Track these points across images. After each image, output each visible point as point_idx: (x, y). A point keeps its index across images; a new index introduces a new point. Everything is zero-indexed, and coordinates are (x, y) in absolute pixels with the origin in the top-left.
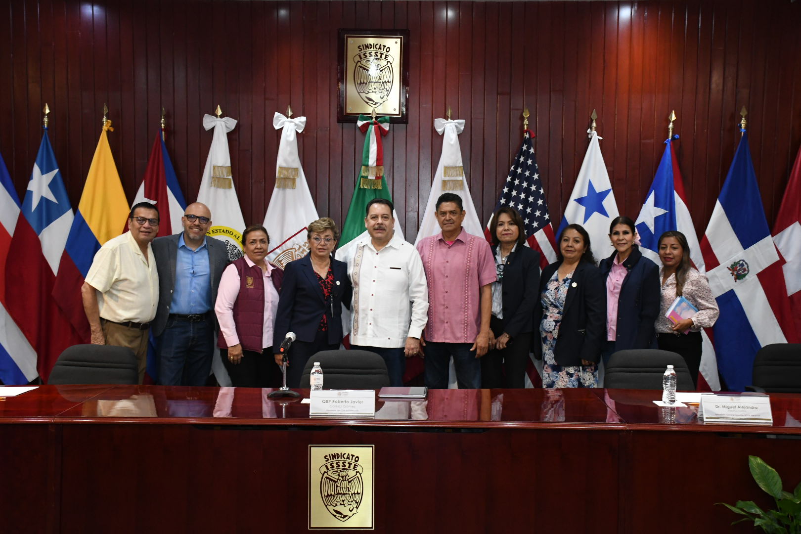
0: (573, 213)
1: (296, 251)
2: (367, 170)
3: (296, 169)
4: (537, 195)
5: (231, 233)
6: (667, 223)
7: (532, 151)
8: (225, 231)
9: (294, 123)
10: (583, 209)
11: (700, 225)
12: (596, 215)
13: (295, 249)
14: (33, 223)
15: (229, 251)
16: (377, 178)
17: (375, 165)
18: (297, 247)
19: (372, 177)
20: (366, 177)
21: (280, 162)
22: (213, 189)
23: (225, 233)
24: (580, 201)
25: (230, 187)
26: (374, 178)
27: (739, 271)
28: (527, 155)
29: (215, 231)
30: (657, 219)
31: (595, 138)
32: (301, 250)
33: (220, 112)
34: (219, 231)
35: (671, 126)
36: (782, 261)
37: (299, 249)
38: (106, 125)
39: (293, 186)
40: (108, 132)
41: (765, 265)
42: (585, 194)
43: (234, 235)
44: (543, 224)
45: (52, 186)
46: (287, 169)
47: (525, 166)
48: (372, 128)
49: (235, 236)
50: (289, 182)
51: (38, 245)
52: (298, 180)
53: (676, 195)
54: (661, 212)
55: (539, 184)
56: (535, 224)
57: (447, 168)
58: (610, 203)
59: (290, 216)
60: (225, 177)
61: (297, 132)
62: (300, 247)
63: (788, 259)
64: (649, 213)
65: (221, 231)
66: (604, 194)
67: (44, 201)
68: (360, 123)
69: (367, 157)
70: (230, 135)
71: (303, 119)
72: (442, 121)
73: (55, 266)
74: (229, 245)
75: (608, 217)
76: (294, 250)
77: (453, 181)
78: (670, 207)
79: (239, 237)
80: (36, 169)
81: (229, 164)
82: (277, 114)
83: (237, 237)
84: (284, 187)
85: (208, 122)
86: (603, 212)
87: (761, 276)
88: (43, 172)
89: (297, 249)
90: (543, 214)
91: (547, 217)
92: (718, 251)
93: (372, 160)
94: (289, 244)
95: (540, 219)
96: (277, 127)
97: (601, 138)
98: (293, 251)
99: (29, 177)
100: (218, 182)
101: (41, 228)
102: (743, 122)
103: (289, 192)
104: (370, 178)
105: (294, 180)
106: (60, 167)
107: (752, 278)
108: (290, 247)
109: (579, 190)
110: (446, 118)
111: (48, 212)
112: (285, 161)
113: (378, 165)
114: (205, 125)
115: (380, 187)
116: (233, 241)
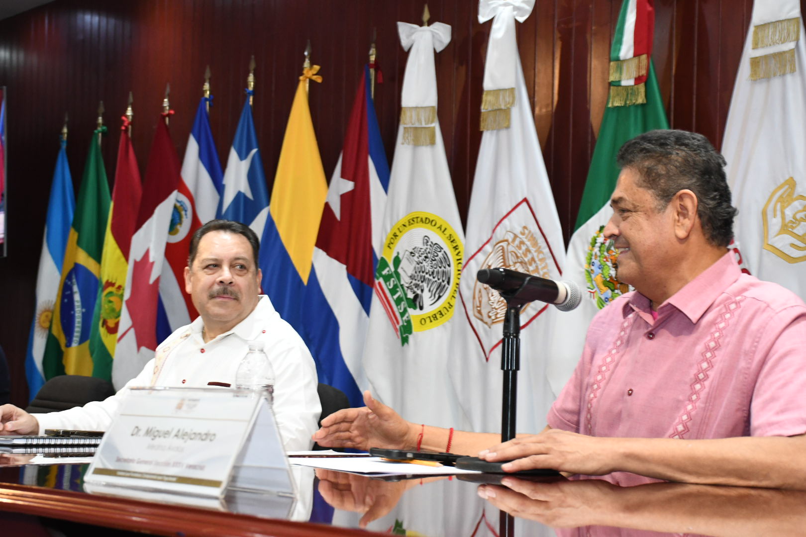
1: (509, 244)
2: (619, 69)
3: (512, 91)
5: (433, 223)
8: (424, 220)
9: (512, 7)
13: (507, 241)
15: (429, 255)
16: (638, 80)
17: (631, 54)
18: (510, 237)
19: (627, 82)
20: (617, 84)
21: (486, 81)
22: (409, 150)
23: (424, 224)
25: (433, 143)
26: (631, 82)
29: (412, 222)
32: (517, 242)
33: (426, 16)
34: (415, 220)
37: (514, 240)
39: (507, 123)
43: (438, 225)
45: (250, 175)
46: (496, 93)
49: (440, 228)
50: (500, 116)
52: (515, 113)
57: (759, 29)
60: (424, 125)
61: (516, 21)
62: (516, 236)
65: (419, 219)
67: (239, 196)
69: (620, 42)
70: (438, 53)
74: (429, 243)
76: (506, 243)
77: (775, 55)
79: (446, 229)
80: (233, 155)
81: (431, 102)
83: (443, 229)
85: (407, 33)
88: (242, 157)
89: (510, 240)
93: (627, 46)
94: (500, 233)
96: (482, 19)
98: (504, 244)
100: (420, 138)
104: (624, 83)
105: (507, 112)
106: (259, 147)
108: (501, 239)
113: (637, 54)
114: (405, 42)
115: (641, 100)
116: (436, 237)
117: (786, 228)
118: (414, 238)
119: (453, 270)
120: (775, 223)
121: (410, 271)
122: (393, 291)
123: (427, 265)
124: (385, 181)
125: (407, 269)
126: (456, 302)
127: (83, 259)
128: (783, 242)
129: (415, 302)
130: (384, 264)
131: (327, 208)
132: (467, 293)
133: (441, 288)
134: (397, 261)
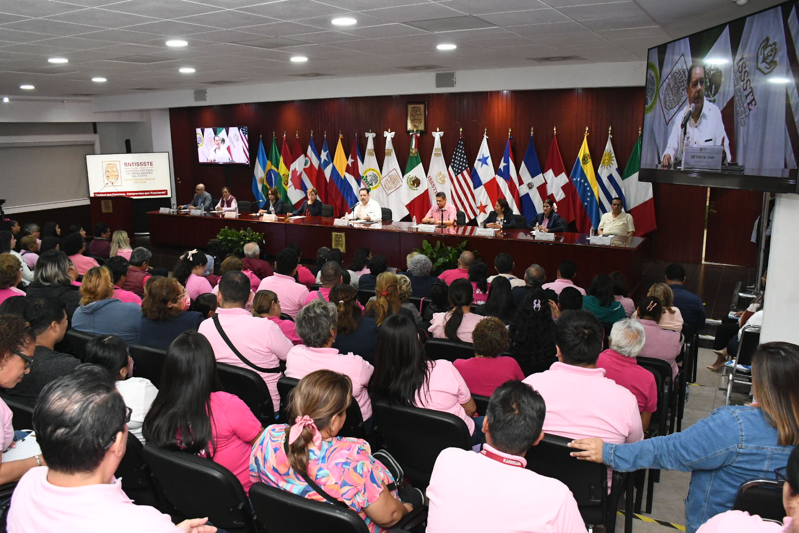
0: (477, 164)
3: (391, 150)
4: (463, 158)
6: (507, 168)
7: (462, 143)
9: (391, 135)
10: (480, 163)
11: (518, 169)
12: (484, 165)
14: (322, 167)
15: (374, 176)
21: (386, 148)
22: (369, 157)
24: (479, 160)
25: (373, 155)
27: (530, 186)
28: (461, 145)
30: (504, 167)
31: (485, 137)
33: (370, 131)
35: (509, 134)
36: (546, 183)
38: (341, 136)
39: (391, 155)
40: (341, 138)
41: (540, 184)
42: (481, 158)
43: (375, 171)
44: (466, 168)
45: (327, 156)
46: (388, 150)
47: (460, 149)
48: (414, 136)
50: (390, 154)
51: (324, 174)
52: (392, 154)
53: (510, 158)
54: (505, 164)
55: (464, 154)
56: (463, 168)
57: (436, 149)
58: (489, 161)
59: (390, 165)
60: (372, 151)
61: (391, 137)
63: (548, 182)
64: (502, 165)
65: (371, 170)
66: (487, 158)
67: (325, 160)
68: (411, 134)
69: (412, 145)
70: (374, 139)
71: (394, 133)
72: (435, 133)
73: (328, 180)
74: (373, 174)
75: (488, 165)
78: (508, 162)
79: (377, 172)
80: (323, 151)
81: (373, 148)
82: (385, 132)
84: (388, 155)
85: (367, 135)
86: (487, 164)
87: (538, 188)
88: (324, 152)
89: (392, 176)
90: (466, 165)
91: (467, 166)
92: (523, 179)
93: (413, 147)
95: (465, 167)
96: (385, 136)
97: (488, 138)
99: (321, 153)
100: (371, 154)
101: (324, 169)
102: (532, 132)
103: (390, 157)
105: (391, 153)
106: (329, 150)
107: (535, 189)
109: (479, 156)
110: (437, 132)
111: (326, 164)
112: (388, 147)
113: (415, 148)
114: (367, 136)
115: (416, 155)
116: (375, 173)
117: (440, 179)
118: (371, 173)
119: (378, 179)
120: (438, 178)
121: (370, 178)
122: (366, 182)
123: (373, 178)
124: (363, 162)
125: (369, 179)
126: (380, 185)
127: (273, 168)
128: (440, 181)
129: (371, 185)
130: (363, 177)
131: (348, 164)
132: (383, 184)
133: (376, 182)
134: (366, 177)
